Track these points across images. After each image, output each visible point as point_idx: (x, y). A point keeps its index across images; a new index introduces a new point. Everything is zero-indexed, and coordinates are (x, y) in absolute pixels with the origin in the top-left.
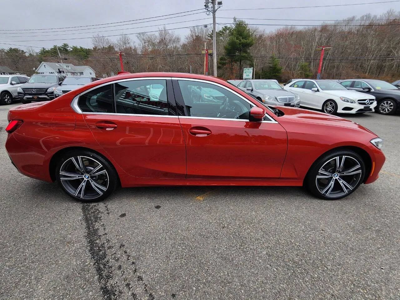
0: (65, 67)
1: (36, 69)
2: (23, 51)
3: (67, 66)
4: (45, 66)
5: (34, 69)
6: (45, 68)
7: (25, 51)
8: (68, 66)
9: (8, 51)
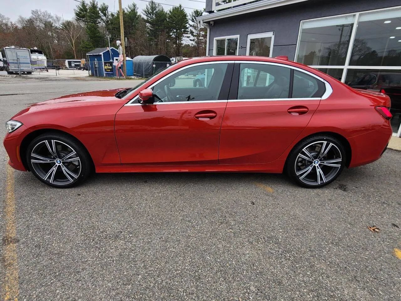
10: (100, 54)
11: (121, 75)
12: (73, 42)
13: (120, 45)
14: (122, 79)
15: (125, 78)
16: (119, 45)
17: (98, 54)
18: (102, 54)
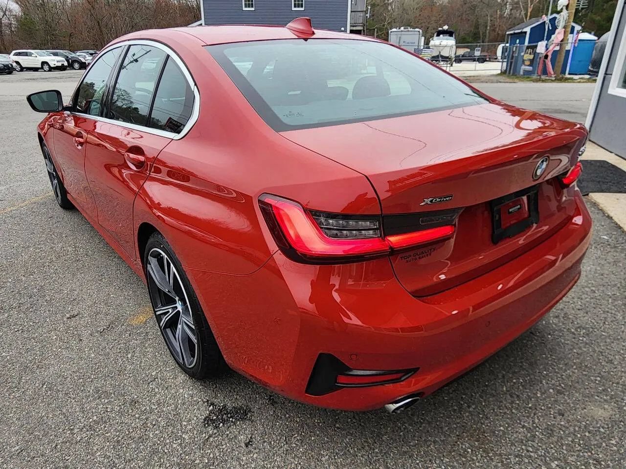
10: (524, 30)
11: (545, 72)
12: (530, 10)
13: (564, 8)
14: (543, 81)
15: (554, 79)
16: (562, 9)
17: (520, 31)
18: (528, 30)
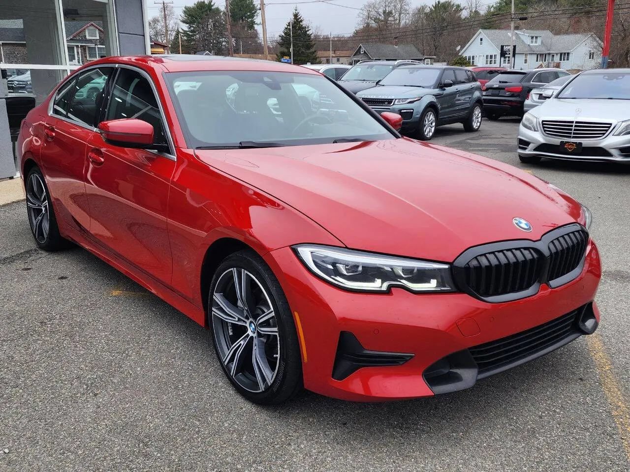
0: (528, 41)
1: (462, 48)
2: (458, 6)
3: (532, 38)
4: (481, 40)
5: (459, 48)
6: (481, 44)
7: (462, 6)
8: (536, 37)
9: (431, 9)
